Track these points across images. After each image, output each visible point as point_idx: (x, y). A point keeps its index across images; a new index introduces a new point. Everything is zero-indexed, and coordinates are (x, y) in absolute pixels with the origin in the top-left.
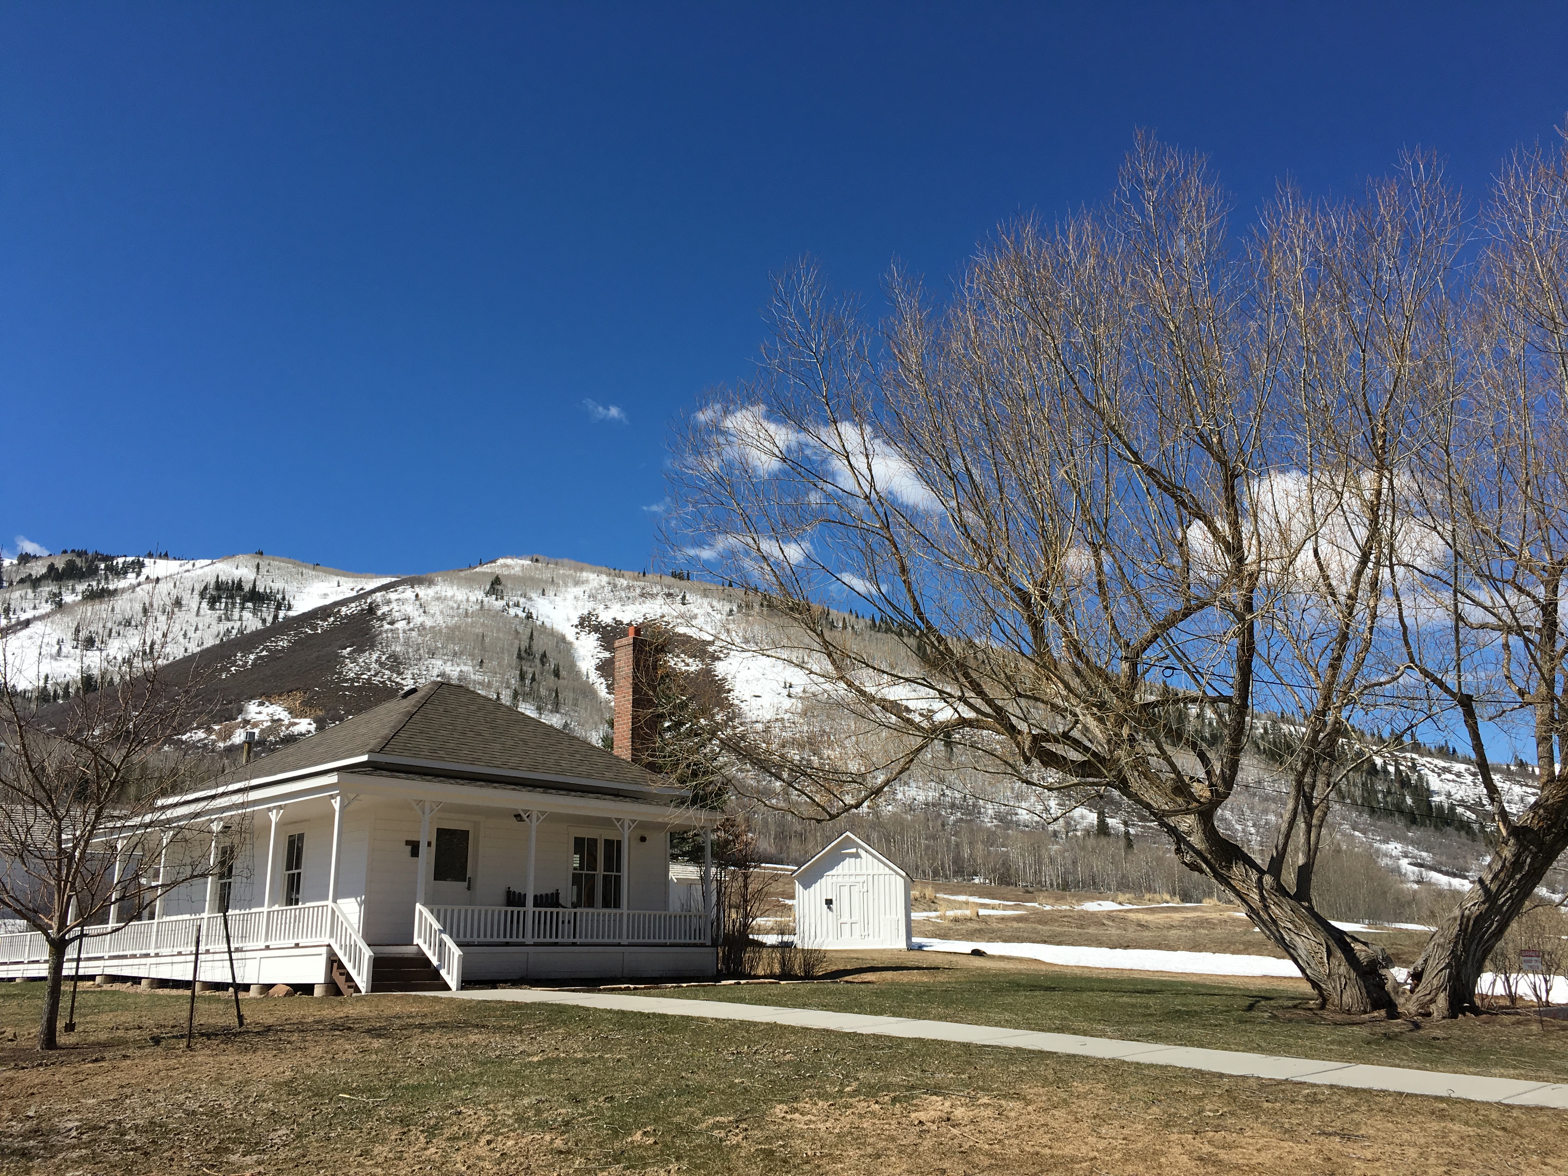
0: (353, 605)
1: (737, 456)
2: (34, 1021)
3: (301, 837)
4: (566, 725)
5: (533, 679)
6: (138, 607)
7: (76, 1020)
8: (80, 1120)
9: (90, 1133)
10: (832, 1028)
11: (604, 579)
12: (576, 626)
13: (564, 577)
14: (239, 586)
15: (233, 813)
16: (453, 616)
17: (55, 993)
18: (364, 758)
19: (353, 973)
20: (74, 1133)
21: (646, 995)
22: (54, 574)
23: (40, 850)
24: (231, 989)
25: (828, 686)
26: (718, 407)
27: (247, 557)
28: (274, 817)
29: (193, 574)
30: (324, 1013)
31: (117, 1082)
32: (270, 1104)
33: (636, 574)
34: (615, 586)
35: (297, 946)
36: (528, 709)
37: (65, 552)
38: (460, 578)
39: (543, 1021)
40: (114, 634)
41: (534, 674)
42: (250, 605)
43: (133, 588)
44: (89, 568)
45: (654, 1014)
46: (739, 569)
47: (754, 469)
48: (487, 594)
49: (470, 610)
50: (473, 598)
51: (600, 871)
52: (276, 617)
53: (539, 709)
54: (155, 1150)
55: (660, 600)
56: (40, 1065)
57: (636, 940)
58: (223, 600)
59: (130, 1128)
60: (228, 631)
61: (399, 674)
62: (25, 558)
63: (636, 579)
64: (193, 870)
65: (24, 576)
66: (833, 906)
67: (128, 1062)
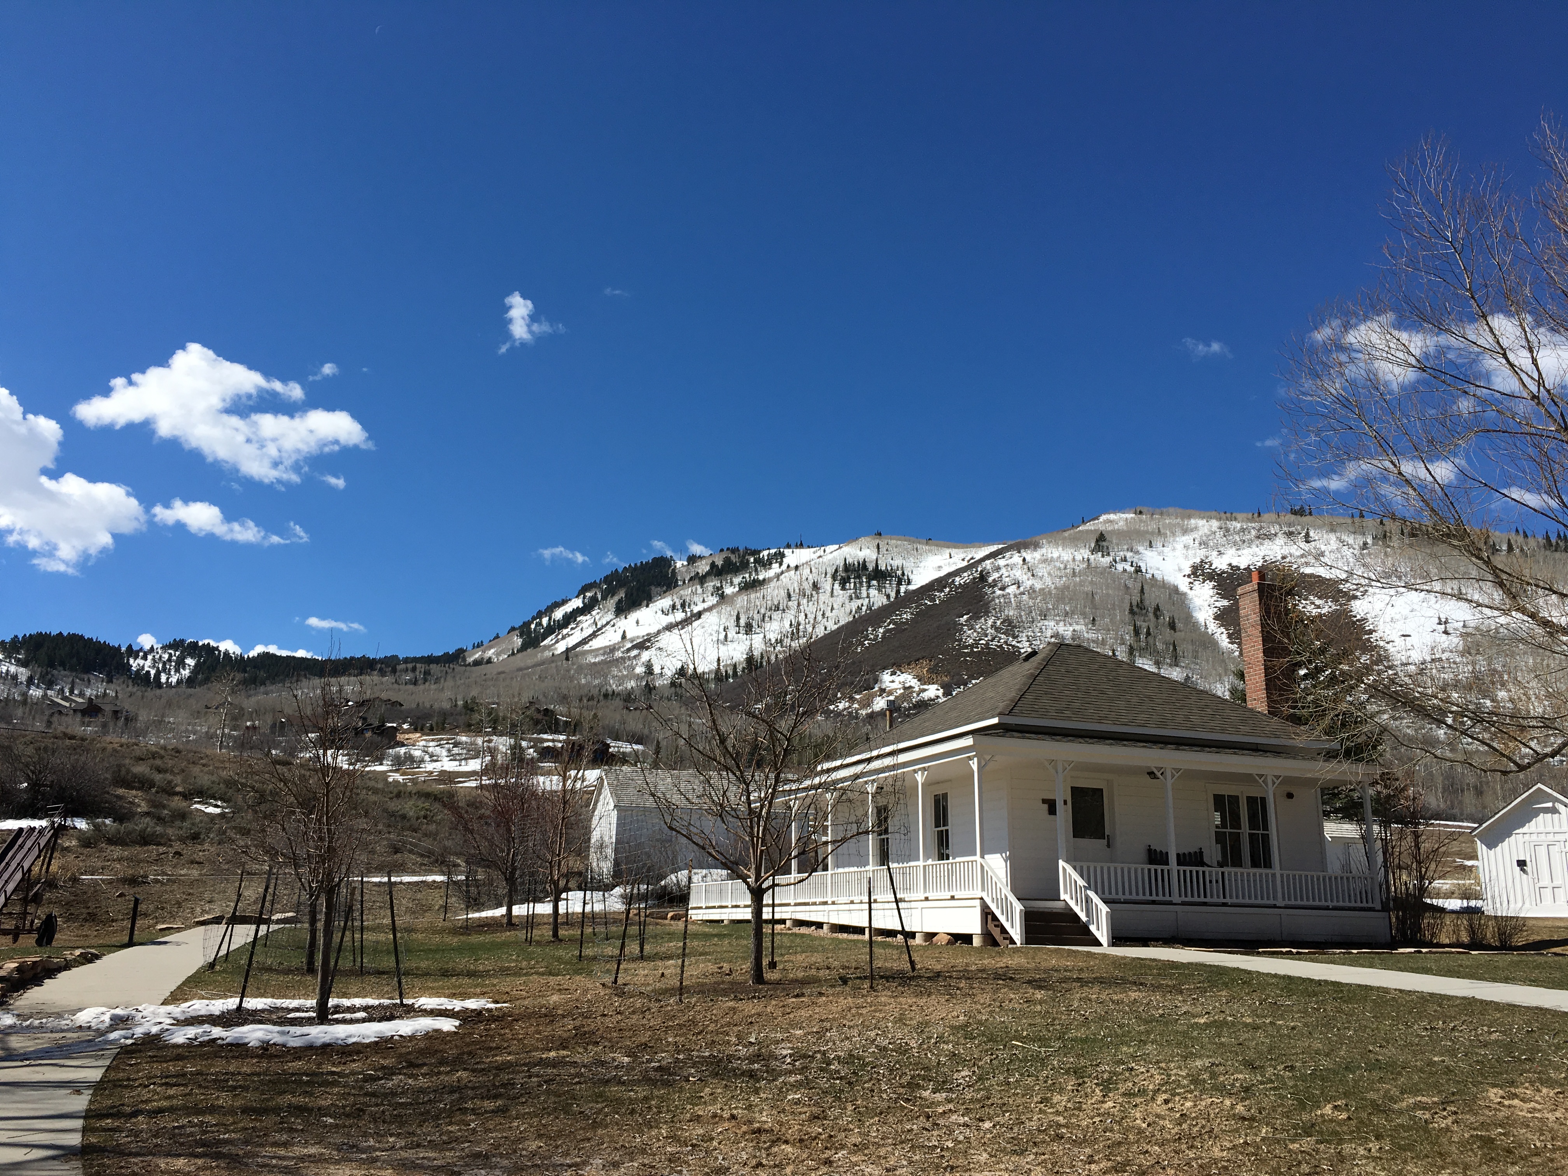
0: (965, 574)
1: (1363, 372)
2: (744, 959)
3: (945, 796)
4: (1188, 678)
5: (1148, 633)
6: (783, 593)
7: (776, 959)
8: (792, 1049)
9: (801, 1061)
10: (1546, 1006)
11: (1215, 524)
12: (1189, 576)
13: (1171, 527)
14: (864, 565)
15: (887, 774)
16: (1061, 577)
17: (759, 935)
18: (995, 721)
19: (1007, 926)
20: (789, 1060)
21: (1313, 961)
22: (716, 571)
23: (735, 810)
24: (900, 937)
25: (1503, 620)
26: (1336, 323)
27: (868, 539)
28: (920, 778)
29: (826, 559)
30: (986, 962)
31: (817, 1016)
32: (950, 1046)
33: (1250, 515)
34: (1227, 530)
35: (953, 898)
36: (1146, 664)
37: (722, 550)
38: (1064, 539)
39: (1203, 982)
40: (767, 619)
41: (1149, 629)
42: (874, 582)
43: (778, 576)
44: (741, 562)
45: (1326, 981)
46: (1378, 498)
47: (1386, 384)
48: (1093, 552)
49: (1077, 569)
50: (1079, 557)
51: (1245, 829)
52: (898, 592)
53: (1157, 664)
54: (857, 1081)
55: (1280, 540)
56: (754, 997)
57: (1293, 902)
58: (852, 580)
59: (833, 1059)
60: (859, 608)
61: (1015, 637)
62: (693, 559)
63: (1252, 520)
64: (858, 828)
65: (693, 574)
66: (1528, 868)
67: (824, 998)
